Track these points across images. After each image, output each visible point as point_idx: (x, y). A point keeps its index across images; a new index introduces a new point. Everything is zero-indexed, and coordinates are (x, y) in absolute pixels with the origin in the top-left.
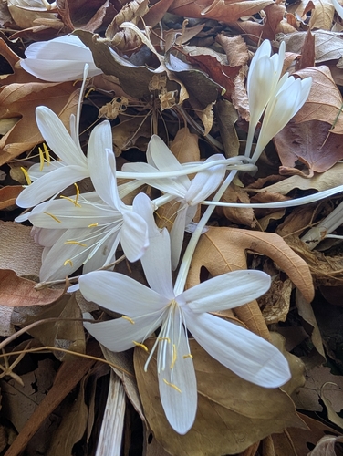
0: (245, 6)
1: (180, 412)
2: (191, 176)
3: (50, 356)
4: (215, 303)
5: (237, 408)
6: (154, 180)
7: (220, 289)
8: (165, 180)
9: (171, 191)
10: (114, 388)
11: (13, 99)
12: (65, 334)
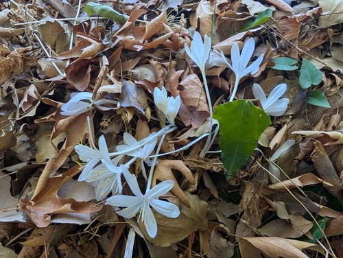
0: (158, 40)
1: (152, 232)
2: (143, 147)
3: (107, 226)
4: (156, 195)
5: (175, 226)
6: (129, 152)
7: (157, 190)
8: (133, 151)
9: (136, 155)
10: (131, 230)
11: (63, 128)
12: (109, 217)
